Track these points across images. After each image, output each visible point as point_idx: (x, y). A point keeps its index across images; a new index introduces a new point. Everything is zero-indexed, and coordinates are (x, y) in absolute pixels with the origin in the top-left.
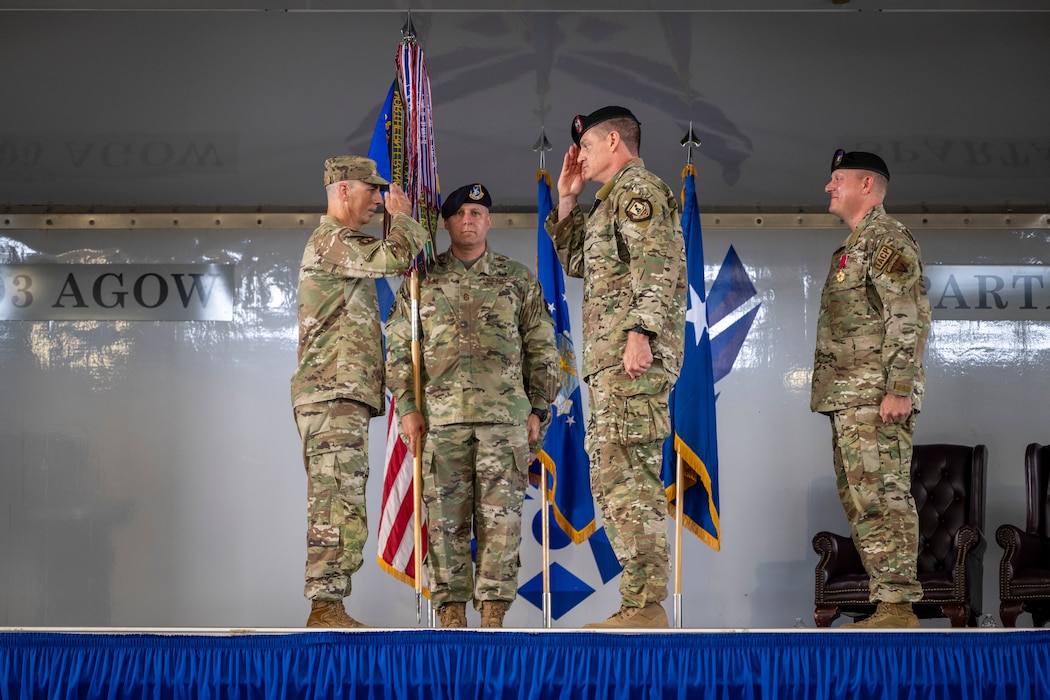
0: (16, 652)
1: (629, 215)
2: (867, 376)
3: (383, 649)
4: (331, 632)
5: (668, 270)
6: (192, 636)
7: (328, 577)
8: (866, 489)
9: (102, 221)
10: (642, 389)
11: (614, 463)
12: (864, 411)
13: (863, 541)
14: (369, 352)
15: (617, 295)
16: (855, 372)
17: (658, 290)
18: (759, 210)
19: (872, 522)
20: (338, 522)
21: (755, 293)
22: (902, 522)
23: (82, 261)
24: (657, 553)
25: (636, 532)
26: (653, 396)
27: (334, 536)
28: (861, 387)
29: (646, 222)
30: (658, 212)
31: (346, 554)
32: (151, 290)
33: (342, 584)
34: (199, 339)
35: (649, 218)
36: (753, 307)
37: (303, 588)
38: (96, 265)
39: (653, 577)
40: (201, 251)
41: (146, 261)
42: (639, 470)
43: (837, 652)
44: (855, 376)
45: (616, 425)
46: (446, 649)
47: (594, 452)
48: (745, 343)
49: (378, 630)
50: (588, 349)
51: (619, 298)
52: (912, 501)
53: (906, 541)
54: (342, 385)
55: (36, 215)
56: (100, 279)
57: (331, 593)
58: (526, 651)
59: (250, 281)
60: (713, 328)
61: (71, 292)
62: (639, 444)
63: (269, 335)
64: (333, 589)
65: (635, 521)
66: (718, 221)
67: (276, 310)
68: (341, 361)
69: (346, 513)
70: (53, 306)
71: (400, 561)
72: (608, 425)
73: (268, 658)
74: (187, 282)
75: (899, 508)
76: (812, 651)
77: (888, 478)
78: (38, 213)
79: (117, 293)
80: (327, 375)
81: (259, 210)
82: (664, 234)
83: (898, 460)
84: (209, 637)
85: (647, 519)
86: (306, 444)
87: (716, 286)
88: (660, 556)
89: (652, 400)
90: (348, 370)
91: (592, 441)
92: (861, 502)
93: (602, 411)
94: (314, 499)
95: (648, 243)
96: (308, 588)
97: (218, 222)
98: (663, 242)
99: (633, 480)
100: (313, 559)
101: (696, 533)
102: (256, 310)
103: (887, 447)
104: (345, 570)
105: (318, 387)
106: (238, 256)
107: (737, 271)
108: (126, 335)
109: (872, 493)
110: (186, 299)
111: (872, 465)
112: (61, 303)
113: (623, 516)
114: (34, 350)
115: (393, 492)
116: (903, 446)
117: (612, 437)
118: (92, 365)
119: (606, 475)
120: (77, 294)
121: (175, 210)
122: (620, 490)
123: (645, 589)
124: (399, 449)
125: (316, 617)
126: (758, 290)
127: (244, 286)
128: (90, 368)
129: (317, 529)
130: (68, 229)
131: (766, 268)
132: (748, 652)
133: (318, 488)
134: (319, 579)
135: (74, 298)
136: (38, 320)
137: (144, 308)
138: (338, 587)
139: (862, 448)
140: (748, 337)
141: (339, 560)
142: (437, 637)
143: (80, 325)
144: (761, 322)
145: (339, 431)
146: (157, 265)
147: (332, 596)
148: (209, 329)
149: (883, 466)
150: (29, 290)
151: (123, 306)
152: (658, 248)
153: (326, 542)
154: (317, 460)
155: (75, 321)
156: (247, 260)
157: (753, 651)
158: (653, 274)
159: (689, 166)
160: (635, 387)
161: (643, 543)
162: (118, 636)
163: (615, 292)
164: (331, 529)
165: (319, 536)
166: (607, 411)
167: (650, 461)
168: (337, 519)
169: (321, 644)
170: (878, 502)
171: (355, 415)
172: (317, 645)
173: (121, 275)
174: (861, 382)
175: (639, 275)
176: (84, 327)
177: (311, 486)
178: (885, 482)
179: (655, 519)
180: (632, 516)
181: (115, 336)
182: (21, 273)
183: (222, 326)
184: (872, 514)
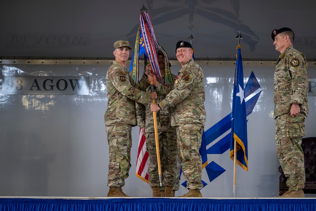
0: (17, 205)
1: (292, 64)
2: (187, 113)
3: (139, 204)
4: (122, 198)
5: (303, 83)
6: (76, 200)
7: (115, 179)
8: (185, 151)
9: (46, 62)
10: (297, 120)
11: (288, 144)
12: (187, 125)
13: (184, 169)
14: (127, 106)
15: (288, 90)
16: (183, 113)
17: (300, 89)
18: (261, 60)
19: (187, 162)
20: (119, 161)
21: (260, 87)
22: (197, 163)
23: (39, 75)
24: (302, 173)
25: (295, 166)
26: (300, 122)
27: (118, 166)
28: (185, 117)
29: (297, 67)
30: (301, 63)
31: (121, 171)
32: (62, 85)
33: (120, 181)
34: (78, 101)
35: (298, 65)
36: (259, 91)
37: (107, 183)
38: (44, 77)
39: (300, 181)
40: (79, 72)
41: (60, 75)
42: (295, 146)
43: (287, 205)
44: (183, 114)
45: (289, 132)
46: (159, 204)
47: (279, 140)
48: (257, 103)
49: (137, 198)
50: (277, 107)
51: (289, 91)
52: (200, 156)
53: (197, 169)
54: (118, 118)
55: (24, 60)
56: (46, 81)
57: (117, 184)
58: (185, 205)
59: (95, 82)
60: (246, 98)
61: (36, 85)
62: (296, 138)
63: (101, 100)
64: (118, 183)
65: (294, 163)
66: (248, 63)
67: (103, 92)
68: (117, 110)
69: (121, 158)
70: (30, 90)
71: (143, 175)
72: (286, 132)
73: (101, 207)
74: (74, 82)
75: (196, 158)
76: (279, 205)
77: (193, 148)
78: (25, 59)
79: (51, 86)
80: (113, 115)
81: (98, 59)
82: (303, 71)
83: (197, 142)
84: (82, 200)
85: (298, 162)
86: (108, 136)
87: (247, 84)
88: (302, 174)
89: (300, 124)
90: (119, 113)
91: (278, 137)
92: (184, 155)
93: (283, 127)
94: (111, 154)
95: (297, 74)
96: (109, 183)
97: (84, 62)
98: (302, 73)
99: (294, 150)
100: (111, 173)
101: (240, 165)
102: (97, 92)
103: (194, 138)
104: (121, 177)
105: (110, 119)
106: (91, 74)
107: (254, 80)
108: (54, 99)
109: (187, 153)
110: (73, 88)
111: (188, 143)
112: (32, 89)
113: (291, 161)
114: (23, 104)
115: (141, 152)
116: (199, 138)
117: (287, 135)
118: (42, 109)
119: (285, 148)
120: (38, 86)
121: (70, 58)
122: (290, 153)
123: (298, 185)
124: (143, 138)
125: (111, 193)
126: (261, 86)
127: (93, 84)
128: (42, 110)
129: (112, 164)
130: (35, 65)
131: (263, 79)
132: (258, 205)
133: (112, 150)
134: (113, 180)
135: (36, 87)
136: (24, 94)
137: (60, 91)
138: (119, 182)
139: (185, 138)
140: (258, 101)
141: (119, 174)
142: (156, 200)
143: (38, 96)
144: (262, 96)
145: (118, 131)
146: (64, 76)
147: (117, 185)
148: (81, 98)
149: (192, 144)
150: (22, 84)
151: (53, 90)
152: (301, 75)
153: (115, 168)
154: (112, 141)
155: (37, 95)
156: (94, 75)
157: (260, 205)
158: (299, 84)
159: (239, 46)
160: (294, 120)
161: (297, 170)
162: (51, 199)
163: (288, 89)
164: (116, 164)
165: (112, 166)
166: (286, 127)
167: (299, 143)
168: (118, 160)
169: (118, 202)
170: (189, 156)
171: (124, 126)
172: (117, 203)
173: (52, 80)
174: (185, 115)
175: (294, 84)
176: (40, 97)
177: (110, 150)
178: (192, 149)
179: (301, 162)
180: (293, 161)
181: (50, 100)
182: (19, 78)
183: (85, 97)
184: (188, 160)
